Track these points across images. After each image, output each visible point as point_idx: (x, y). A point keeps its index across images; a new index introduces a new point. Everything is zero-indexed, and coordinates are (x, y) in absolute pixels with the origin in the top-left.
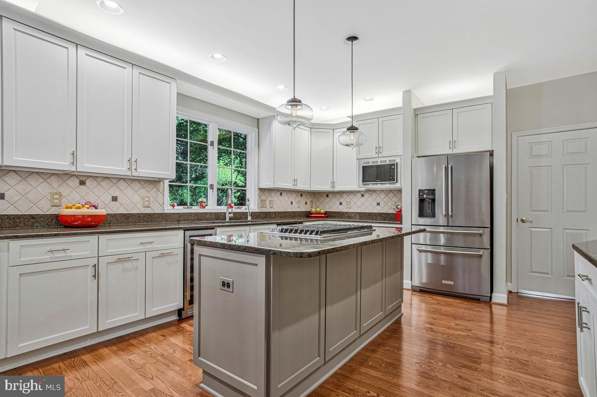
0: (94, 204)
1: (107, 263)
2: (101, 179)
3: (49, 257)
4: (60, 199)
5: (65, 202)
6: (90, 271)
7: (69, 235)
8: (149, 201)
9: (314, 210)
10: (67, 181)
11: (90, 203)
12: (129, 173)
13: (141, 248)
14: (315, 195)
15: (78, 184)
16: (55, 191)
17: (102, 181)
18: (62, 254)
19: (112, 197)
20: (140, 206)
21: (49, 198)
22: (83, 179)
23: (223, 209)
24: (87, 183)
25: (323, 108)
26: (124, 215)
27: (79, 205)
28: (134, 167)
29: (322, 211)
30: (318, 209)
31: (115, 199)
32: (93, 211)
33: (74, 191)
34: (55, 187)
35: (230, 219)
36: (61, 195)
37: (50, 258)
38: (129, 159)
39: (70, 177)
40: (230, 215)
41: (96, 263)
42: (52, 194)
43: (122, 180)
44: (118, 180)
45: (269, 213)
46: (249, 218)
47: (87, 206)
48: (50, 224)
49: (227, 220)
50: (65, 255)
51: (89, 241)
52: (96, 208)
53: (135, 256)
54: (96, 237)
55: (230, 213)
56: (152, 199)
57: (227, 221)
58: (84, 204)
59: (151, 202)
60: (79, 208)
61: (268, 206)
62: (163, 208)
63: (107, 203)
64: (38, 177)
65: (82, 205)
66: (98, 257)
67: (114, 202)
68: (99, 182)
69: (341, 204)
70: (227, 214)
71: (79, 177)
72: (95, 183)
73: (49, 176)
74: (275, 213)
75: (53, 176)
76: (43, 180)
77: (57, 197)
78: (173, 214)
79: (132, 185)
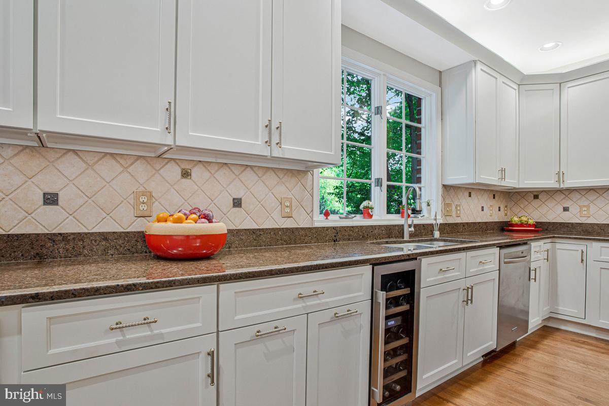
0: (207, 212)
1: (235, 344)
2: (216, 168)
3: (114, 340)
4: (149, 204)
5: (158, 210)
6: (202, 366)
7: (157, 287)
8: (290, 207)
9: (516, 220)
10: (162, 170)
11: (199, 210)
12: (266, 152)
13: (300, 305)
14: (512, 196)
15: (180, 176)
16: (141, 189)
17: (218, 170)
18: (144, 332)
19: (234, 199)
20: (276, 215)
21: (132, 202)
22: (186, 166)
23: (395, 219)
24: (193, 174)
25: (547, 46)
26: (253, 232)
27: (180, 214)
28: (275, 139)
29: (531, 222)
30: (524, 219)
31: (237, 203)
32: (204, 228)
33: (173, 190)
34: (141, 182)
35: (411, 235)
36: (151, 196)
37: (117, 342)
38: (267, 123)
39: (167, 163)
40: (410, 229)
41: (214, 348)
42: (137, 195)
43: (249, 169)
44: (243, 168)
45: (456, 225)
46: (437, 234)
47: (194, 216)
48: (133, 250)
49: (406, 237)
50: (149, 333)
51: (199, 298)
52: (210, 221)
53: (288, 324)
54: (213, 288)
55: (410, 226)
56: (295, 203)
57: (405, 239)
58: (188, 212)
59: (293, 208)
60: (179, 221)
61: (454, 214)
62: (312, 219)
63: (225, 211)
64: (114, 162)
65: (185, 214)
66: (218, 332)
67: (237, 209)
68: (213, 172)
69: (566, 209)
70: (406, 228)
71: (180, 164)
72: (207, 175)
73: (132, 161)
74: (463, 224)
75: (138, 162)
76: (122, 169)
77: (145, 201)
78: (328, 228)
79: (264, 177)
